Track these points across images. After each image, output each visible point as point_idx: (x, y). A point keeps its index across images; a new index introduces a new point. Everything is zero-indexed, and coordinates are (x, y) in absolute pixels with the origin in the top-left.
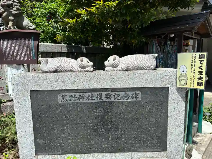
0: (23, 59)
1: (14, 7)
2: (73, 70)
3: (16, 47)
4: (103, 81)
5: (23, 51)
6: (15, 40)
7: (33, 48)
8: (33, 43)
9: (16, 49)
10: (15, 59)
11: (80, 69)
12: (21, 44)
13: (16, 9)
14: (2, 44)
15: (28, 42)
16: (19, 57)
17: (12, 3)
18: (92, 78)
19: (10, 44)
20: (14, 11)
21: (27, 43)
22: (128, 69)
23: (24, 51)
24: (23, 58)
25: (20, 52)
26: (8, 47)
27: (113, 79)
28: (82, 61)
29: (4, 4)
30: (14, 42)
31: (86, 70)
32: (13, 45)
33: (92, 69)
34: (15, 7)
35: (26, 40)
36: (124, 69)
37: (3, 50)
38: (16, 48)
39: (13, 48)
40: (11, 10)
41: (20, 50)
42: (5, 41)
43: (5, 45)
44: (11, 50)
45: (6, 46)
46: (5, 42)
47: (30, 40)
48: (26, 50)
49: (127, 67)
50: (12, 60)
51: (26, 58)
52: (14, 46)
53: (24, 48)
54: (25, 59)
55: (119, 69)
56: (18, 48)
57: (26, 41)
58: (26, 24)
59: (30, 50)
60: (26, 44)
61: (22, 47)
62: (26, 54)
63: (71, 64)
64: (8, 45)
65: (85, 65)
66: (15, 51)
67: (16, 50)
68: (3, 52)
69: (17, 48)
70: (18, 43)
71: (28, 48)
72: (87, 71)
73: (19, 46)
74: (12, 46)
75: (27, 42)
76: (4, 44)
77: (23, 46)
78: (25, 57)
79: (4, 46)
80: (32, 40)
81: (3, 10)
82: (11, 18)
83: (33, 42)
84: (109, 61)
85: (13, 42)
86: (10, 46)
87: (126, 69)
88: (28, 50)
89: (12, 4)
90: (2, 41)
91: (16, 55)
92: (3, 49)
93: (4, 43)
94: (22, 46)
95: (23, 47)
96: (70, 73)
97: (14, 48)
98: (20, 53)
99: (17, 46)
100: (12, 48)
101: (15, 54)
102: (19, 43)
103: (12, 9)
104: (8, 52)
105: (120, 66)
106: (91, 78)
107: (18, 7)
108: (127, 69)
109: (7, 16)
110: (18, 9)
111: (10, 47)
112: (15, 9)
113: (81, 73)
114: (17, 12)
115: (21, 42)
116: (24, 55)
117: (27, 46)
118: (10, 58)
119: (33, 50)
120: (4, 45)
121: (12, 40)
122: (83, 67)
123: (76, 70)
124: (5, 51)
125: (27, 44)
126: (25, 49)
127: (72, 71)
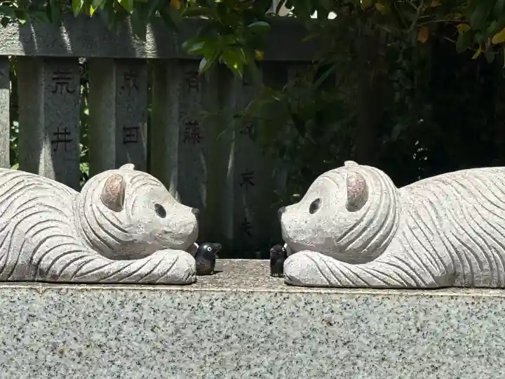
2: (45, 264)
4: (267, 360)
11: (99, 263)
18: (188, 332)
22: (455, 275)
27: (344, 352)
28: (115, 202)
31: (144, 270)
33: (185, 262)
36: (429, 280)
49: (447, 260)
55: (391, 270)
63: (36, 218)
65: (138, 234)
72: (149, 281)
84: (314, 207)
87: (437, 273)
96: (23, 290)
105: (395, 249)
106: (177, 331)
108: (450, 280)
113: (105, 293)
122: (125, 249)
123: (72, 268)
127: (42, 273)
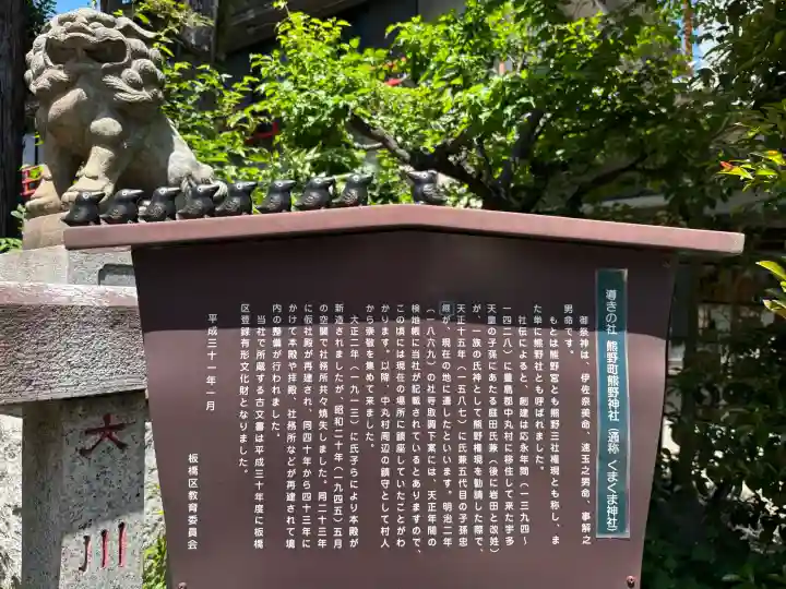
0: (486, 535)
1: (128, 65)
3: (408, 395)
5: (485, 442)
6: (408, 315)
7: (613, 416)
8: (612, 357)
9: (409, 417)
10: (393, 525)
12: (469, 360)
13: (138, 77)
14: (253, 361)
15: (562, 348)
16: (440, 513)
17: (121, 36)
19: (347, 359)
20: (128, 88)
21: (546, 360)
23: (501, 442)
24: (487, 525)
25: (455, 455)
26: (315, 396)
29: (72, 38)
30: (392, 336)
32: (377, 372)
34: (135, 63)
35: (530, 325)
37: (251, 433)
38: (409, 407)
39: (377, 406)
40: (112, 80)
41: (454, 431)
42: (284, 324)
43: (285, 371)
44: (347, 428)
45: (300, 384)
46: (285, 337)
47: (576, 326)
48: (532, 431)
50: (346, 538)
51: (517, 523)
52: (389, 389)
53: (500, 406)
54: (502, 535)
56: (438, 406)
57: (530, 338)
58: (187, 167)
59: (572, 435)
60: (531, 373)
61: (479, 399)
62: (517, 478)
64: (316, 372)
66: (393, 442)
67: (409, 430)
68: (252, 457)
69: (424, 407)
70: (439, 348)
71: (548, 406)
73: (454, 384)
74: (362, 384)
75: (546, 348)
76: (269, 360)
77: (500, 383)
78: (501, 512)
79: (268, 384)
80: (598, 325)
81: (61, 75)
82: (107, 125)
83: (611, 345)
85: (378, 336)
86: (347, 383)
88: (547, 431)
89: (121, 45)
90: (253, 324)
91: (409, 491)
92: (252, 421)
93: (270, 349)
94: (484, 383)
95: (501, 396)
97: (393, 406)
98: (455, 466)
99: (423, 382)
100: (363, 408)
101: (393, 476)
102: (454, 349)
103: (117, 72)
104: (314, 454)
107: (149, 63)
109: (85, 112)
110: (149, 79)
111: (345, 399)
112: (133, 72)
114: (145, 94)
115: (469, 338)
116: (501, 489)
117: (546, 385)
118: (330, 526)
119: (614, 436)
120: (268, 372)
121: (377, 316)
124: (275, 443)
125: (546, 372)
126: (516, 419)
